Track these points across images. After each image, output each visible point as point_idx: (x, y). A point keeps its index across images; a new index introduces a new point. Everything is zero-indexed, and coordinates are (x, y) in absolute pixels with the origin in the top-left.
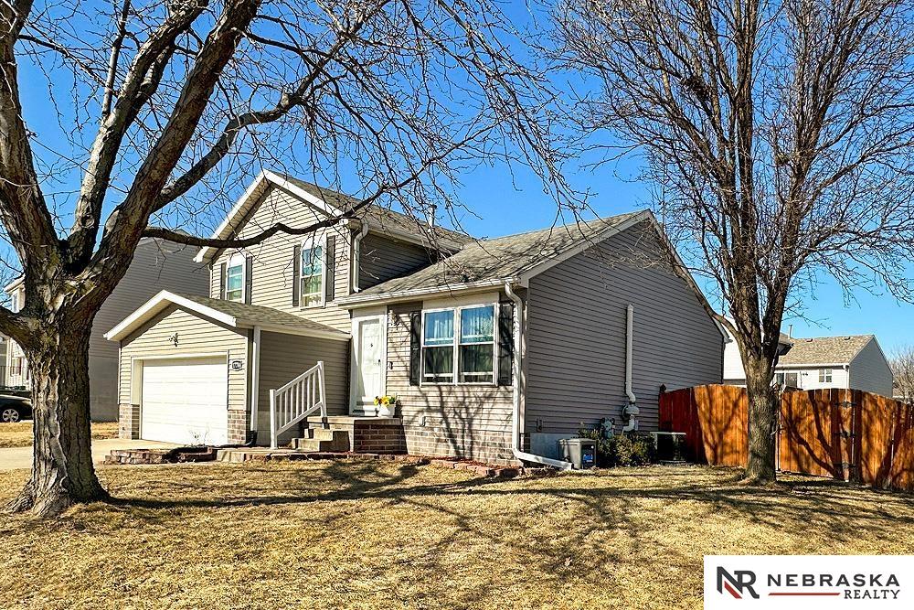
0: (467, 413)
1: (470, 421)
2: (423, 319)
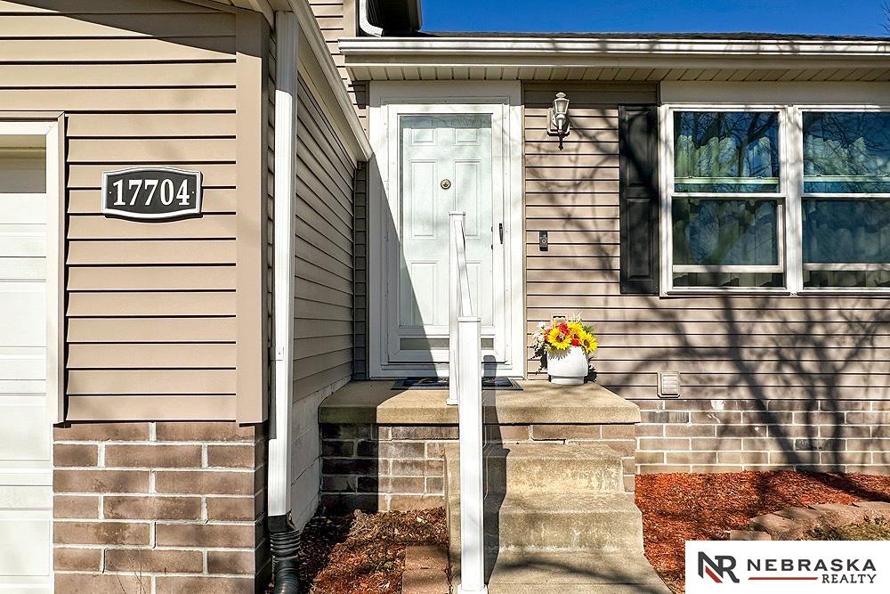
0: (822, 360)
1: (832, 378)
2: (667, 128)
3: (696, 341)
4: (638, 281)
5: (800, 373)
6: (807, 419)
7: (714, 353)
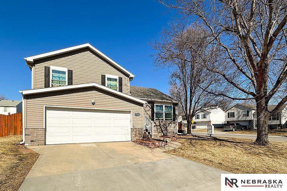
1: (167, 128)
2: (155, 106)
3: (157, 125)
4: (153, 120)
5: (164, 127)
6: (165, 131)
7: (158, 126)
